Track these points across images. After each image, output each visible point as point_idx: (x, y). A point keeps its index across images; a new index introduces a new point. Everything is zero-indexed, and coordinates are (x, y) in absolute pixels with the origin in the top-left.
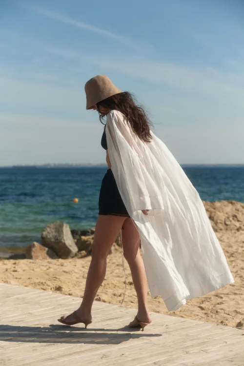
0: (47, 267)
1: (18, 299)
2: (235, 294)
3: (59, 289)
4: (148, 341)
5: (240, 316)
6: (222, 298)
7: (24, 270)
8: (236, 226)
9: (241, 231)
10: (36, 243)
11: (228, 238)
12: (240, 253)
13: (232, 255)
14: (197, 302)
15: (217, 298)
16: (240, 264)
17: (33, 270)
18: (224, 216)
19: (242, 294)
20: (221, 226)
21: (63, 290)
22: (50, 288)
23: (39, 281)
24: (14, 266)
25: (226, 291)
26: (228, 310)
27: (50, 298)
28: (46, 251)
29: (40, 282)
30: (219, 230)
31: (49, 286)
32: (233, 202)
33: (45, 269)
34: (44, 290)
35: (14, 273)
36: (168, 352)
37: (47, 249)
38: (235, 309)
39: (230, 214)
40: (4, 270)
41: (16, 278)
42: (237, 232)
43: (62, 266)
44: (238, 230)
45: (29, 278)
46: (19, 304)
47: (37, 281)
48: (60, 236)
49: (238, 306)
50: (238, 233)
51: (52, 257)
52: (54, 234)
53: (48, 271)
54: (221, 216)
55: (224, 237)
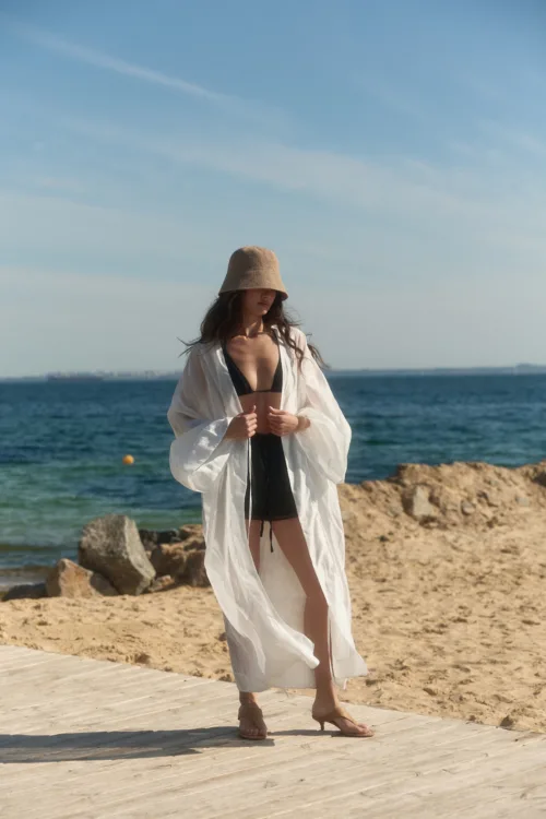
0: (108, 615)
2: (494, 662)
3: (142, 659)
4: (341, 756)
5: (507, 706)
6: (467, 670)
7: (61, 622)
8: (485, 516)
9: (496, 528)
10: (66, 561)
11: (470, 543)
12: (496, 576)
13: (480, 580)
14: (421, 681)
15: (458, 670)
16: (499, 600)
17: (79, 620)
18: (462, 496)
19: (506, 663)
20: (454, 517)
21: (151, 660)
22: (124, 657)
23: (99, 644)
24: (37, 612)
25: (474, 658)
26: (481, 694)
28: (88, 578)
29: (102, 646)
30: (449, 526)
31: (121, 653)
32: (479, 464)
33: (103, 617)
34: (113, 661)
35: (42, 628)
36: (383, 774)
37: (90, 573)
38: (495, 692)
39: (473, 491)
40: (20, 624)
41: (50, 638)
42: (488, 528)
43: (136, 610)
44: (490, 524)
45: (78, 639)
47: (97, 643)
48: (118, 545)
49: (500, 687)
50: (490, 532)
52: (106, 540)
53: (110, 621)
54: (454, 496)
55: (461, 541)
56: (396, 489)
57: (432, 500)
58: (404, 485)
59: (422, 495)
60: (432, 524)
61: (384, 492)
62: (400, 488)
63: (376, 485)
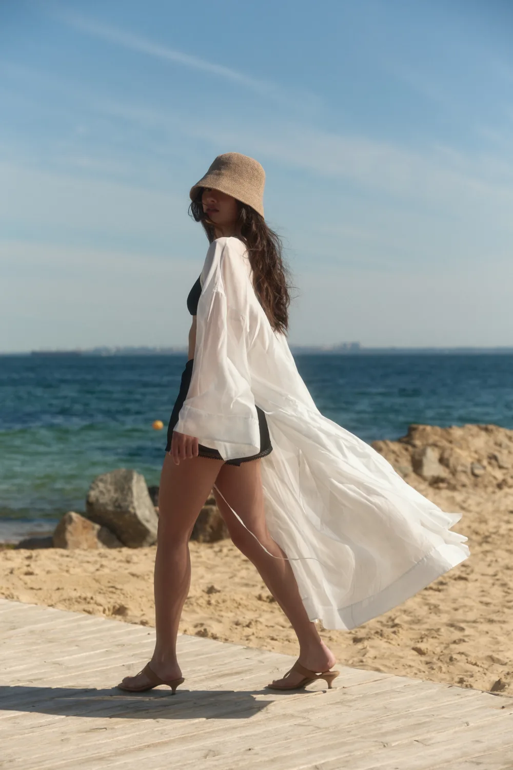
0: (98, 566)
1: (32, 632)
2: (491, 621)
3: (120, 611)
4: (301, 721)
5: (501, 668)
6: (462, 629)
7: (48, 572)
8: (495, 478)
9: (506, 490)
10: (74, 515)
11: (479, 504)
12: (503, 536)
13: (486, 539)
14: (411, 639)
15: (452, 629)
16: (503, 559)
17: (67, 571)
18: (471, 457)
19: (504, 622)
20: (464, 478)
21: (129, 613)
22: (101, 609)
23: (79, 594)
24: (27, 562)
25: (471, 616)
26: (474, 655)
27: (99, 631)
28: (95, 532)
29: (80, 597)
30: (459, 487)
31: (101, 605)
32: (491, 427)
33: (91, 568)
34: (89, 612)
35: (27, 578)
36: (344, 744)
37: (97, 527)
38: (490, 653)
39: (484, 453)
40: (7, 572)
41: (32, 589)
42: (497, 490)
43: (128, 562)
44: (499, 486)
45: (58, 589)
46: (35, 644)
47: (74, 594)
48: (125, 500)
49: (494, 647)
50: (500, 494)
51: (108, 544)
52: (113, 495)
53: (98, 573)
54: (463, 457)
55: (470, 502)
56: (406, 450)
57: (442, 461)
58: (414, 446)
59: (432, 456)
60: (441, 485)
61: (394, 452)
62: (410, 448)
63: (387, 445)
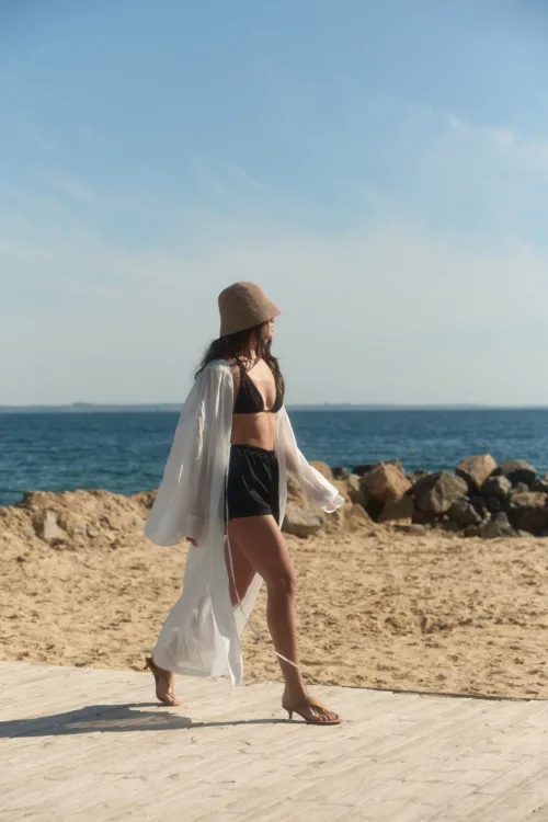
8: (108, 539)
9: (119, 549)
11: (101, 562)
18: (85, 519)
20: (80, 540)
30: (77, 548)
32: (99, 491)
39: (96, 516)
42: (111, 550)
44: (113, 546)
50: (114, 553)
54: (79, 520)
55: (92, 561)
56: (28, 514)
57: (60, 523)
58: (33, 511)
59: (51, 518)
60: (61, 546)
61: (17, 517)
62: (31, 513)
63: (10, 510)
